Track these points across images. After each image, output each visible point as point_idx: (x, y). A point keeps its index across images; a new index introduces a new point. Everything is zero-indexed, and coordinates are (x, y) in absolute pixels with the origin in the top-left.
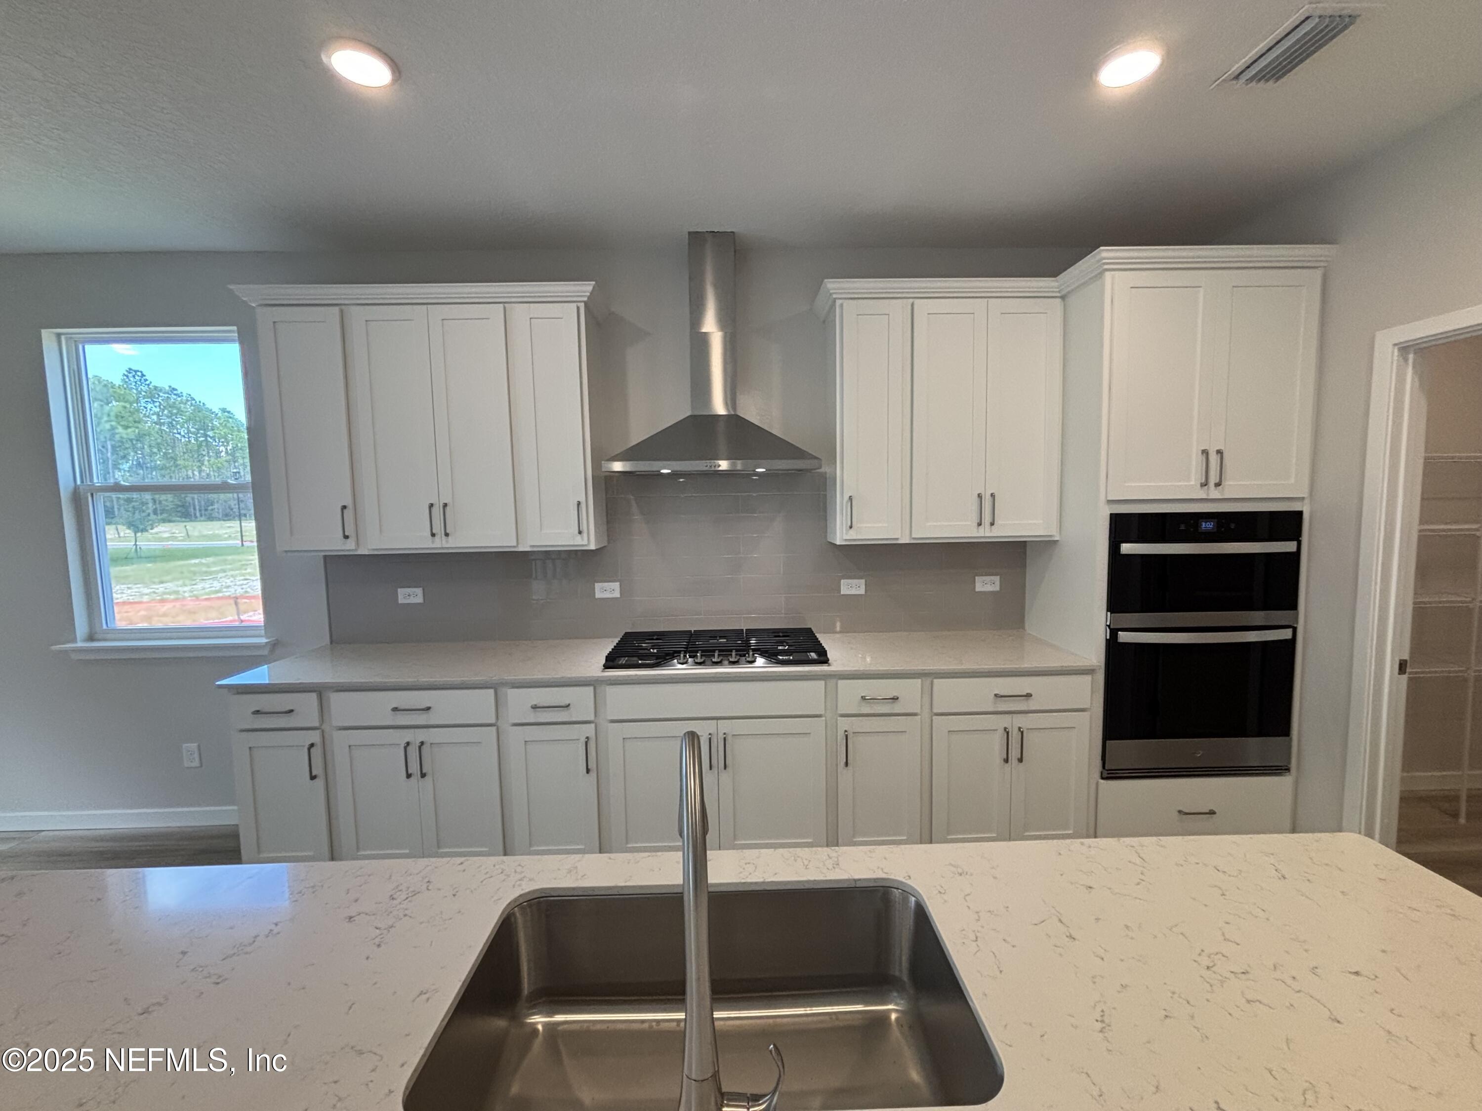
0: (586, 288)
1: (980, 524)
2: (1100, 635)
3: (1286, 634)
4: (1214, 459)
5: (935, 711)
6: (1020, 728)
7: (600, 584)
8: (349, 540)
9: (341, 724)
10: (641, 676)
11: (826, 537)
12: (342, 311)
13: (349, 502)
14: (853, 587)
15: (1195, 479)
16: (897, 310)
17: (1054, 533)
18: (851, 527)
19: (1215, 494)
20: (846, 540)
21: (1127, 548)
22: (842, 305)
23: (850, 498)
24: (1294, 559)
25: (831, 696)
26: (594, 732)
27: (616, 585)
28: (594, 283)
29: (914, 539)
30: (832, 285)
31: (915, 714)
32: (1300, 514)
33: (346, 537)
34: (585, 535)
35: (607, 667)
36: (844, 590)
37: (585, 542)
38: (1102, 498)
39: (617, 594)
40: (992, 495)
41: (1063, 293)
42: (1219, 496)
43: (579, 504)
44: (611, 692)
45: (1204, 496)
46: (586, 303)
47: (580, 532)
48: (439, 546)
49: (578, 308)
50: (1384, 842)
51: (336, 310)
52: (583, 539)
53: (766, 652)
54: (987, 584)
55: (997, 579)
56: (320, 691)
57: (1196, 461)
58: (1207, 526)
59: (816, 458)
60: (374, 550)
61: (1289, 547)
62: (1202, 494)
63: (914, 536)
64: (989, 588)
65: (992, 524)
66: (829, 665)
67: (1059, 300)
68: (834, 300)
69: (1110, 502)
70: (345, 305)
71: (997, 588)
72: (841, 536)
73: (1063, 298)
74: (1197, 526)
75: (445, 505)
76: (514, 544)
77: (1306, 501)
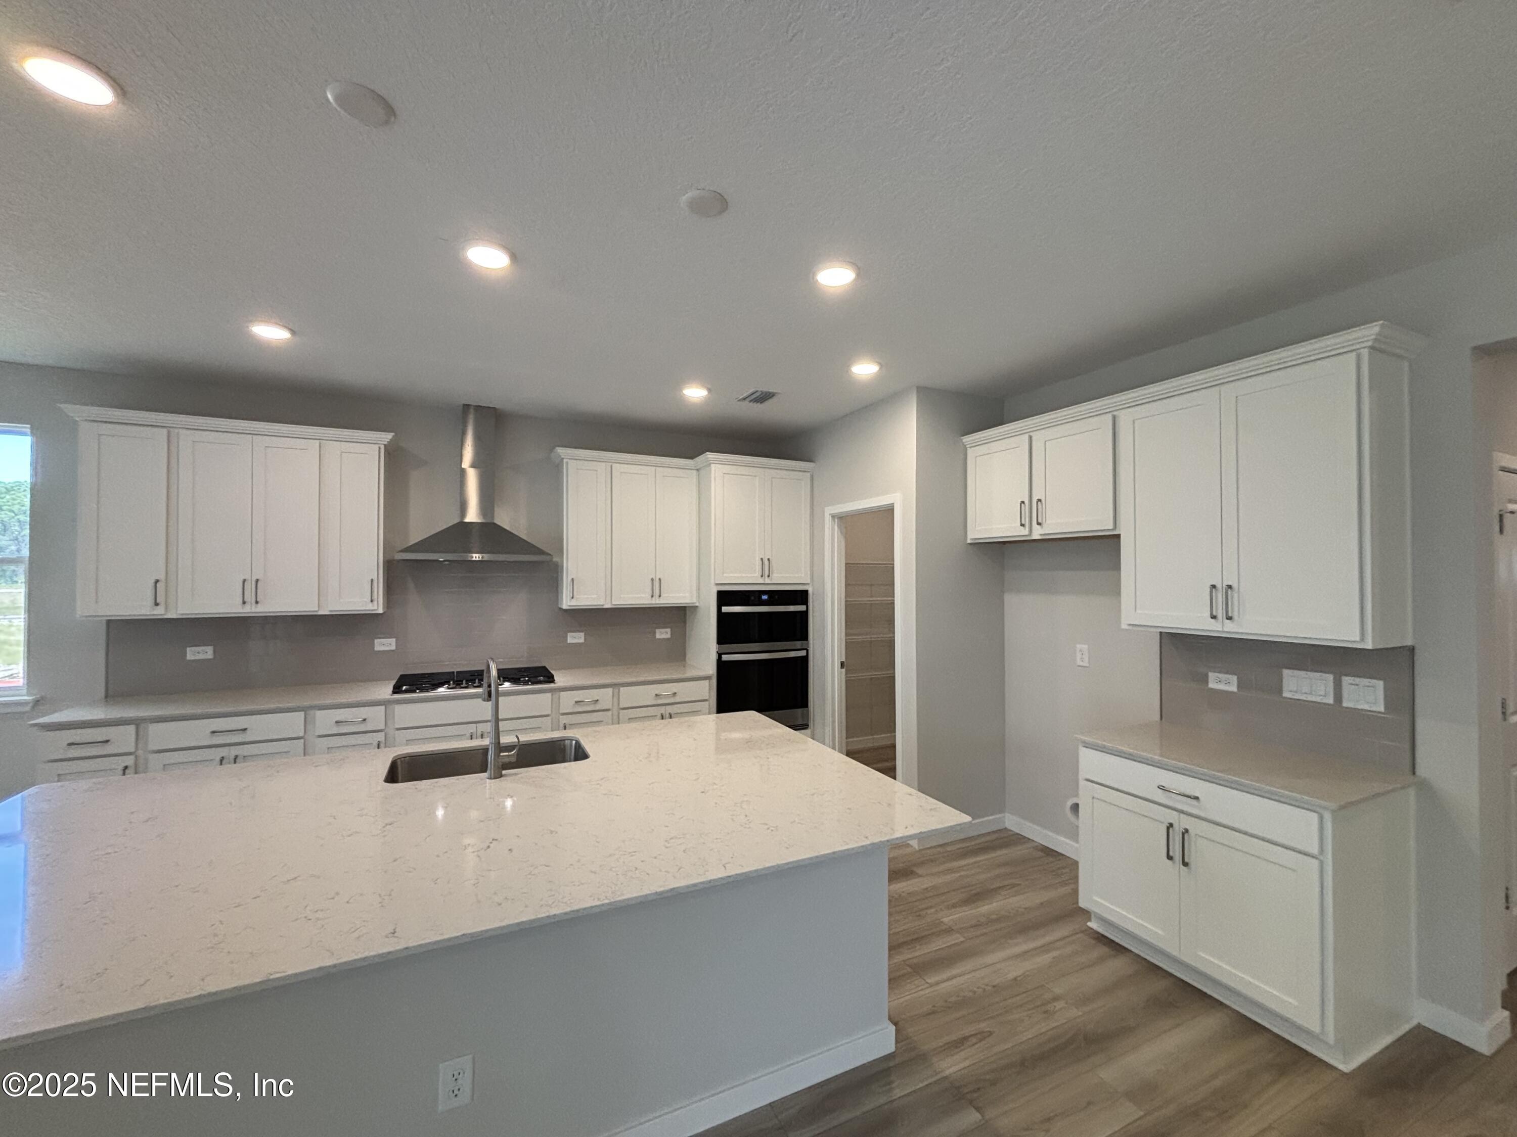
0: (387, 437)
1: (652, 596)
2: (714, 657)
3: (803, 653)
4: (766, 562)
5: (621, 706)
6: (670, 713)
7: (379, 640)
8: (158, 607)
9: (156, 748)
10: (421, 696)
11: (558, 604)
12: (169, 432)
13: (162, 577)
14: (576, 638)
15: (758, 573)
16: (602, 467)
17: (695, 601)
18: (573, 598)
19: (768, 581)
20: (570, 606)
21: (725, 609)
22: (567, 463)
23: (573, 580)
24: (805, 614)
25: (556, 704)
26: (383, 738)
27: (393, 641)
28: (393, 434)
29: (614, 605)
30: (561, 451)
31: (608, 710)
32: (806, 592)
33: (157, 604)
34: (375, 603)
35: (394, 692)
36: (570, 640)
37: (375, 608)
38: (712, 582)
39: (393, 648)
40: (660, 580)
41: (698, 467)
42: (769, 582)
43: (372, 581)
44: (398, 708)
45: (763, 582)
46: (385, 445)
47: (372, 601)
48: (249, 611)
49: (379, 448)
50: (840, 751)
51: (165, 431)
52: (373, 606)
53: (512, 678)
54: (663, 634)
55: (669, 630)
56: (137, 723)
57: (758, 563)
58: (765, 597)
59: (550, 555)
60: (183, 614)
61: (802, 608)
62: (761, 581)
63: (613, 603)
64: (664, 636)
65: (660, 596)
66: (555, 683)
67: (695, 472)
68: (563, 459)
69: (717, 584)
70: (173, 427)
71: (668, 636)
72: (566, 603)
73: (698, 470)
74: (760, 597)
75: (257, 581)
76: (317, 609)
77: (810, 585)
